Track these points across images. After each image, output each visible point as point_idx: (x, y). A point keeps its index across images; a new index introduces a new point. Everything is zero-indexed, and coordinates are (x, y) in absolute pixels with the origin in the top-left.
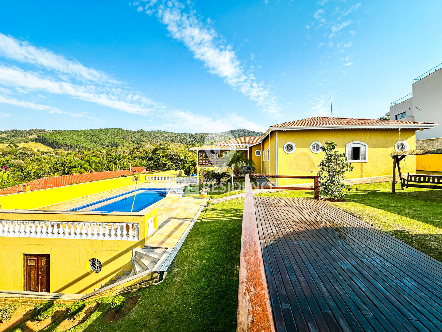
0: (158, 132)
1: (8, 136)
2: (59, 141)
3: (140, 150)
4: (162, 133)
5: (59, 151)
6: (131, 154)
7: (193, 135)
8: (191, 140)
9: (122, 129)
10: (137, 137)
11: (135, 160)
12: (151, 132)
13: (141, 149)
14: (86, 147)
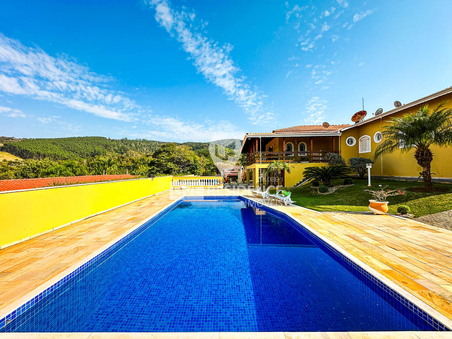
0: (144, 141)
2: (30, 150)
3: (126, 159)
4: (148, 142)
5: (29, 161)
9: (103, 138)
10: (120, 146)
12: (137, 141)
13: (128, 158)
14: (63, 156)
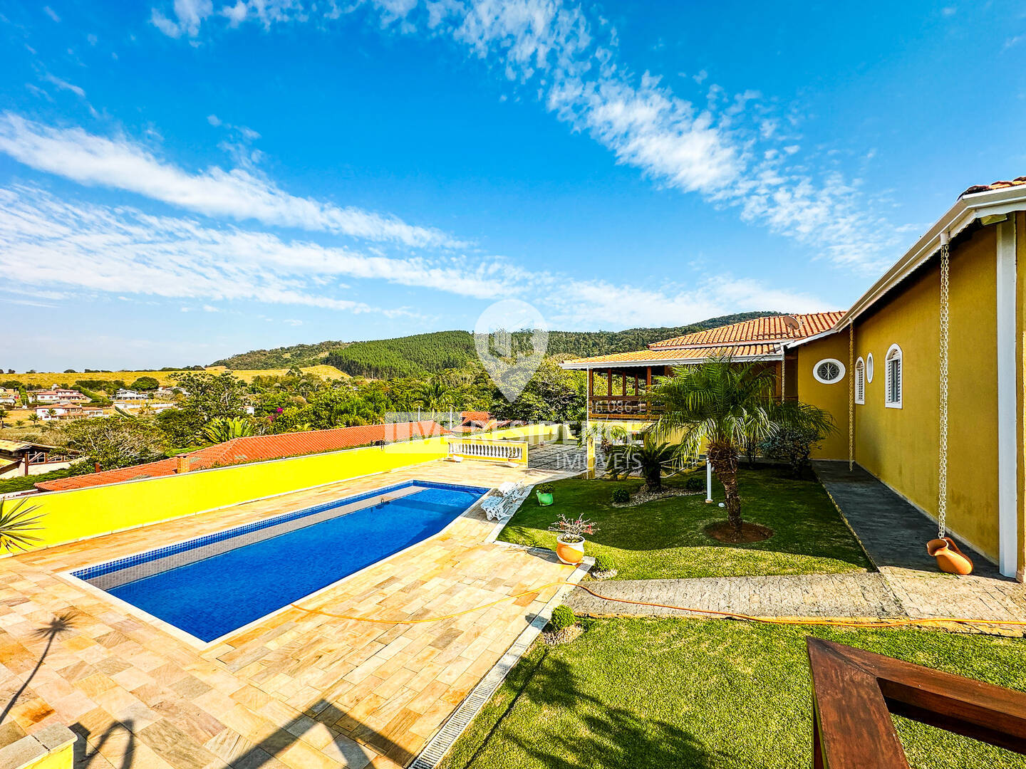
1: (292, 356)
2: (360, 361)
5: (358, 379)
6: (476, 383)
7: (616, 336)
8: (613, 347)
9: (464, 332)
11: (485, 396)
14: (401, 371)
